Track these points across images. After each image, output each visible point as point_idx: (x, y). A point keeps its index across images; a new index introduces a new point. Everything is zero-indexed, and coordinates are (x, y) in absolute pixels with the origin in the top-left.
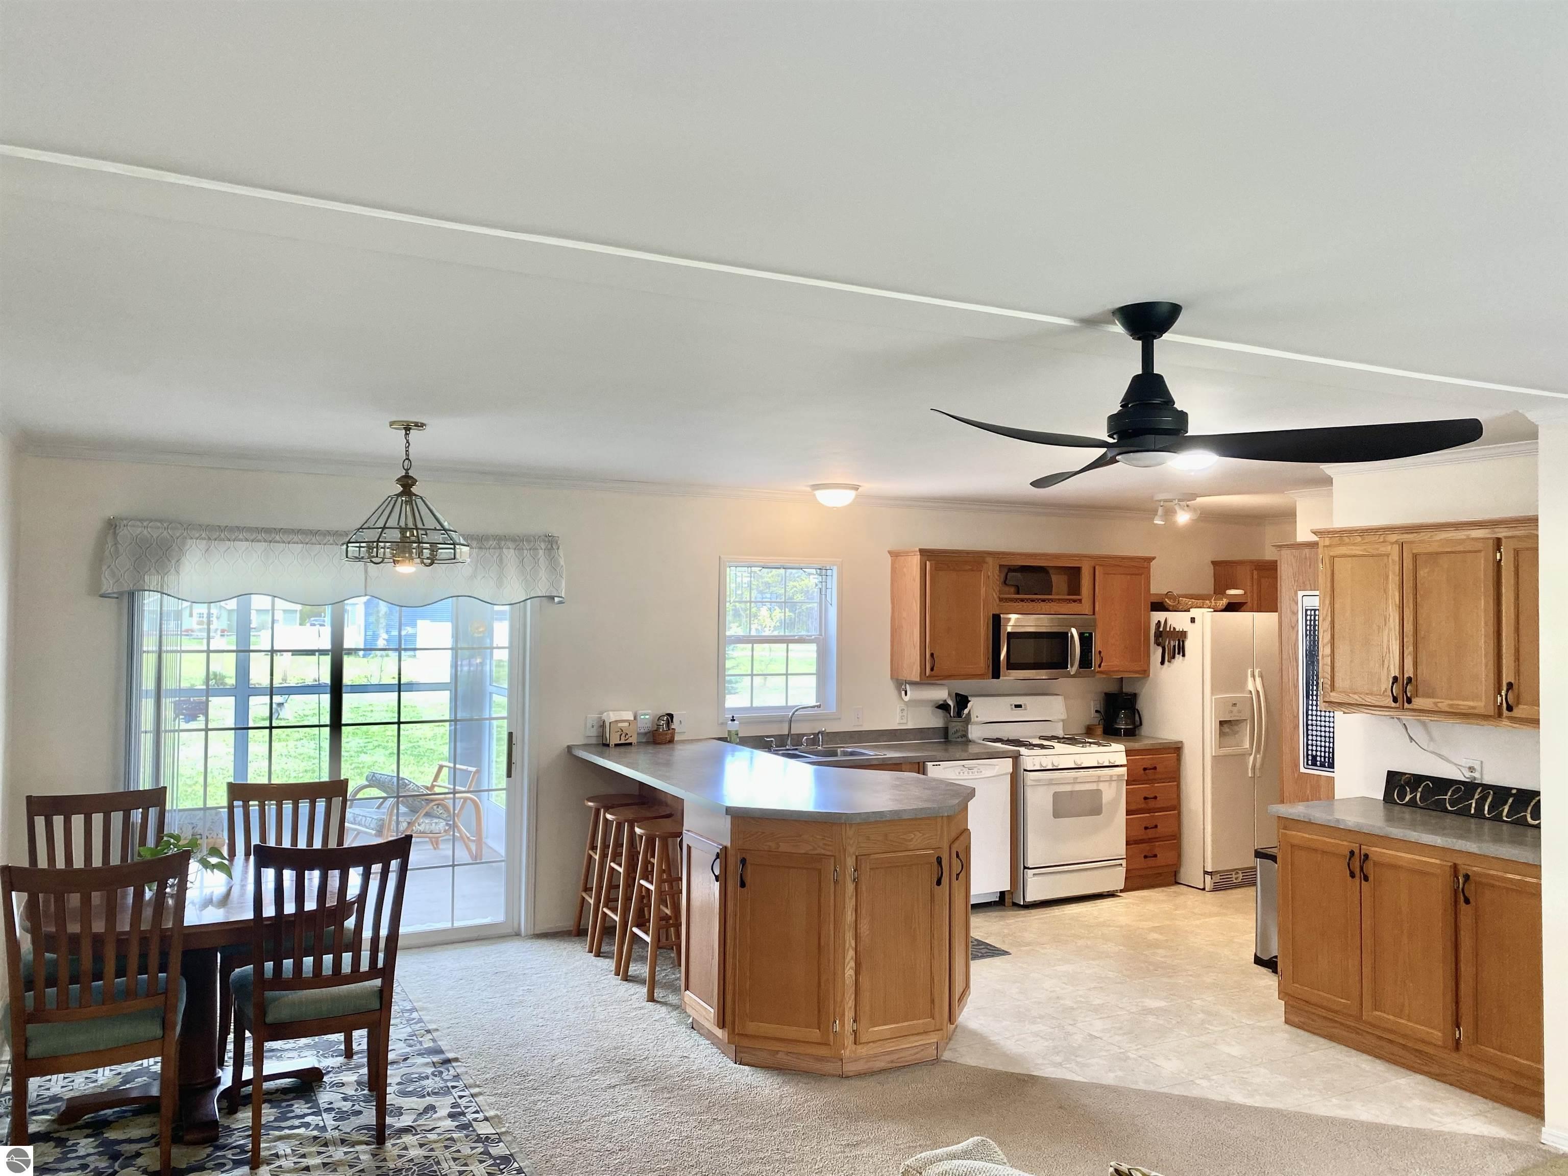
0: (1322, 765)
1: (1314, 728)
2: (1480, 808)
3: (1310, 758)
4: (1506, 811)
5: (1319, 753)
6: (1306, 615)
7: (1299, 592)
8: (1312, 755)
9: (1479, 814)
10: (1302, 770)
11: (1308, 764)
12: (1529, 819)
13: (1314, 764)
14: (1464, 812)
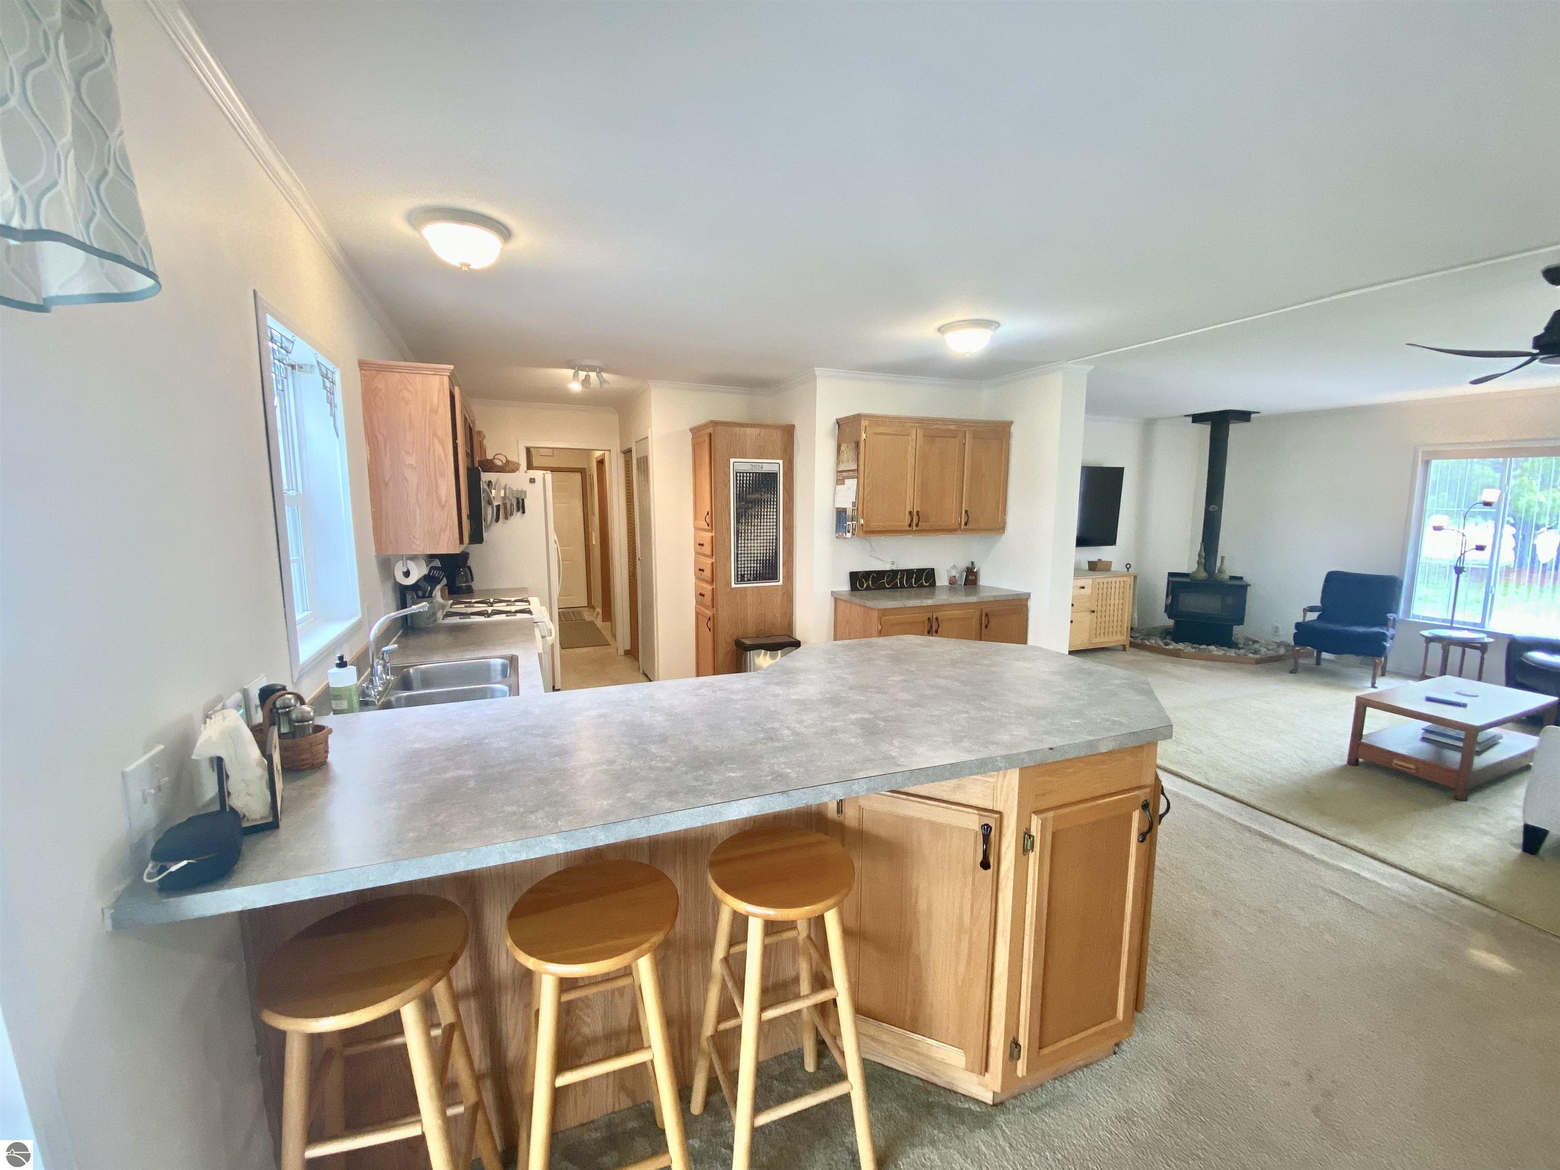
0: (749, 580)
1: (743, 555)
2: (901, 582)
3: (739, 576)
4: (913, 582)
5: (746, 573)
6: (737, 476)
7: (731, 459)
8: (741, 575)
9: (902, 587)
10: (733, 585)
11: (738, 581)
12: (925, 584)
13: (743, 580)
14: (894, 587)
